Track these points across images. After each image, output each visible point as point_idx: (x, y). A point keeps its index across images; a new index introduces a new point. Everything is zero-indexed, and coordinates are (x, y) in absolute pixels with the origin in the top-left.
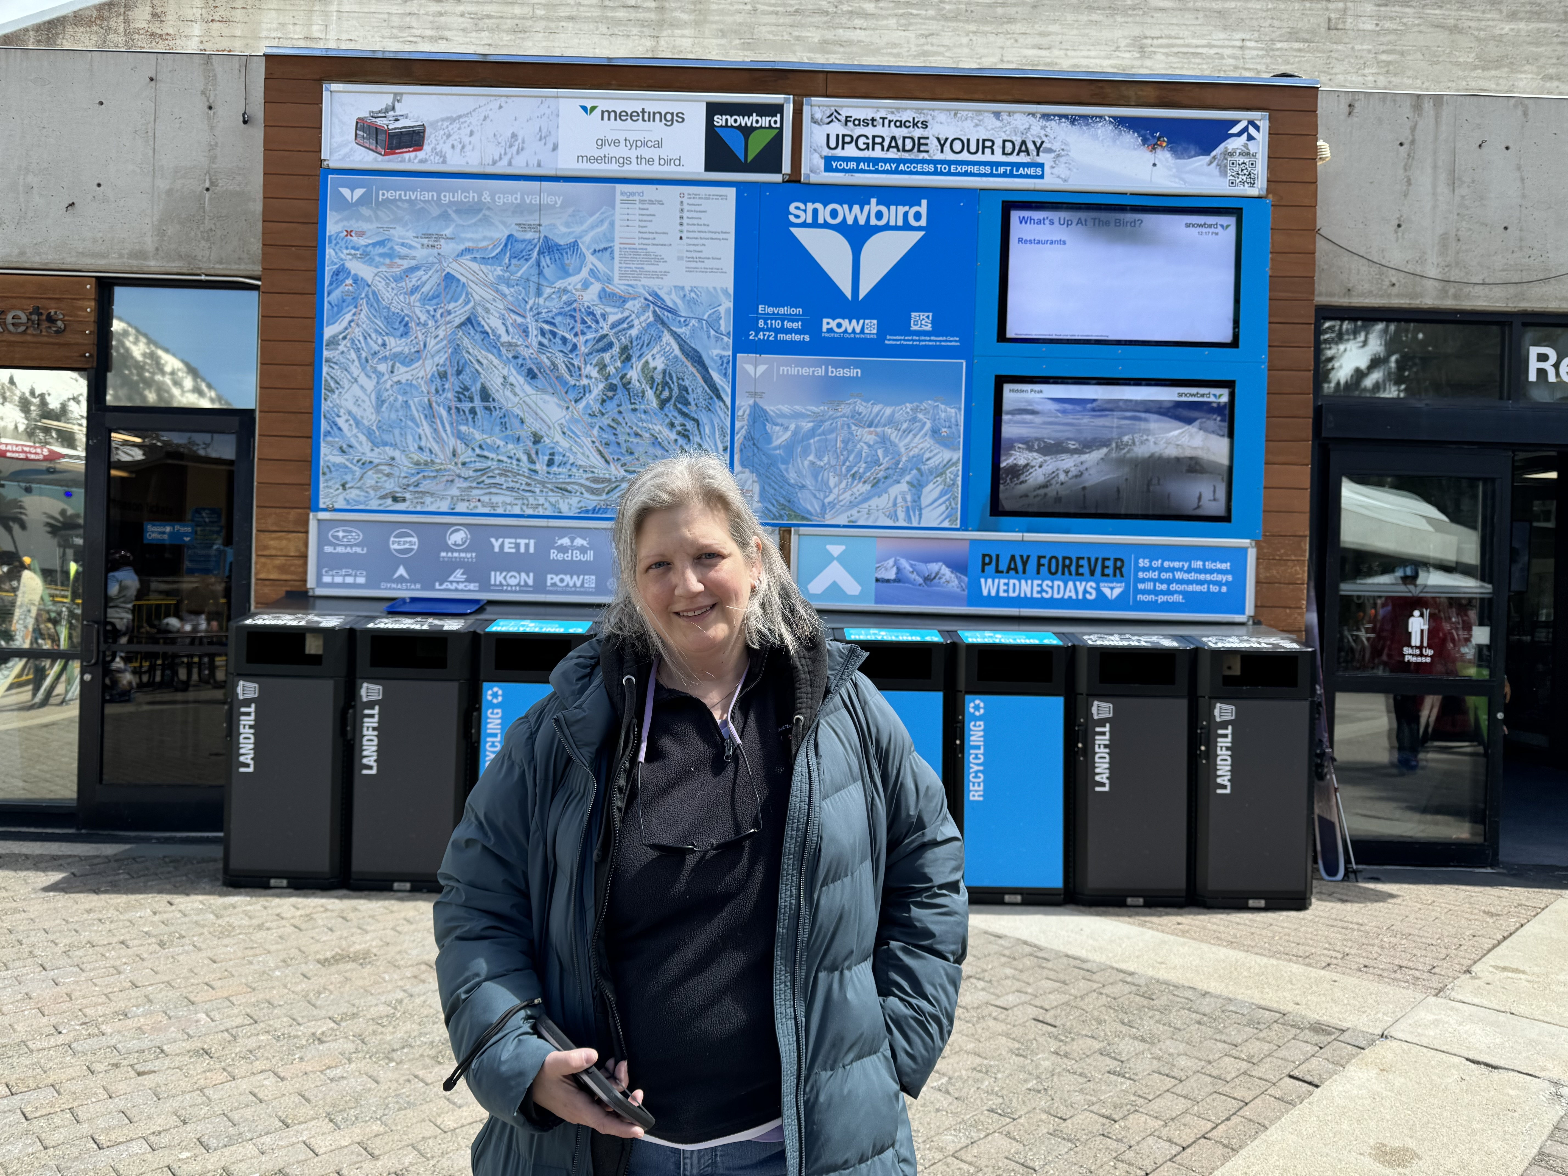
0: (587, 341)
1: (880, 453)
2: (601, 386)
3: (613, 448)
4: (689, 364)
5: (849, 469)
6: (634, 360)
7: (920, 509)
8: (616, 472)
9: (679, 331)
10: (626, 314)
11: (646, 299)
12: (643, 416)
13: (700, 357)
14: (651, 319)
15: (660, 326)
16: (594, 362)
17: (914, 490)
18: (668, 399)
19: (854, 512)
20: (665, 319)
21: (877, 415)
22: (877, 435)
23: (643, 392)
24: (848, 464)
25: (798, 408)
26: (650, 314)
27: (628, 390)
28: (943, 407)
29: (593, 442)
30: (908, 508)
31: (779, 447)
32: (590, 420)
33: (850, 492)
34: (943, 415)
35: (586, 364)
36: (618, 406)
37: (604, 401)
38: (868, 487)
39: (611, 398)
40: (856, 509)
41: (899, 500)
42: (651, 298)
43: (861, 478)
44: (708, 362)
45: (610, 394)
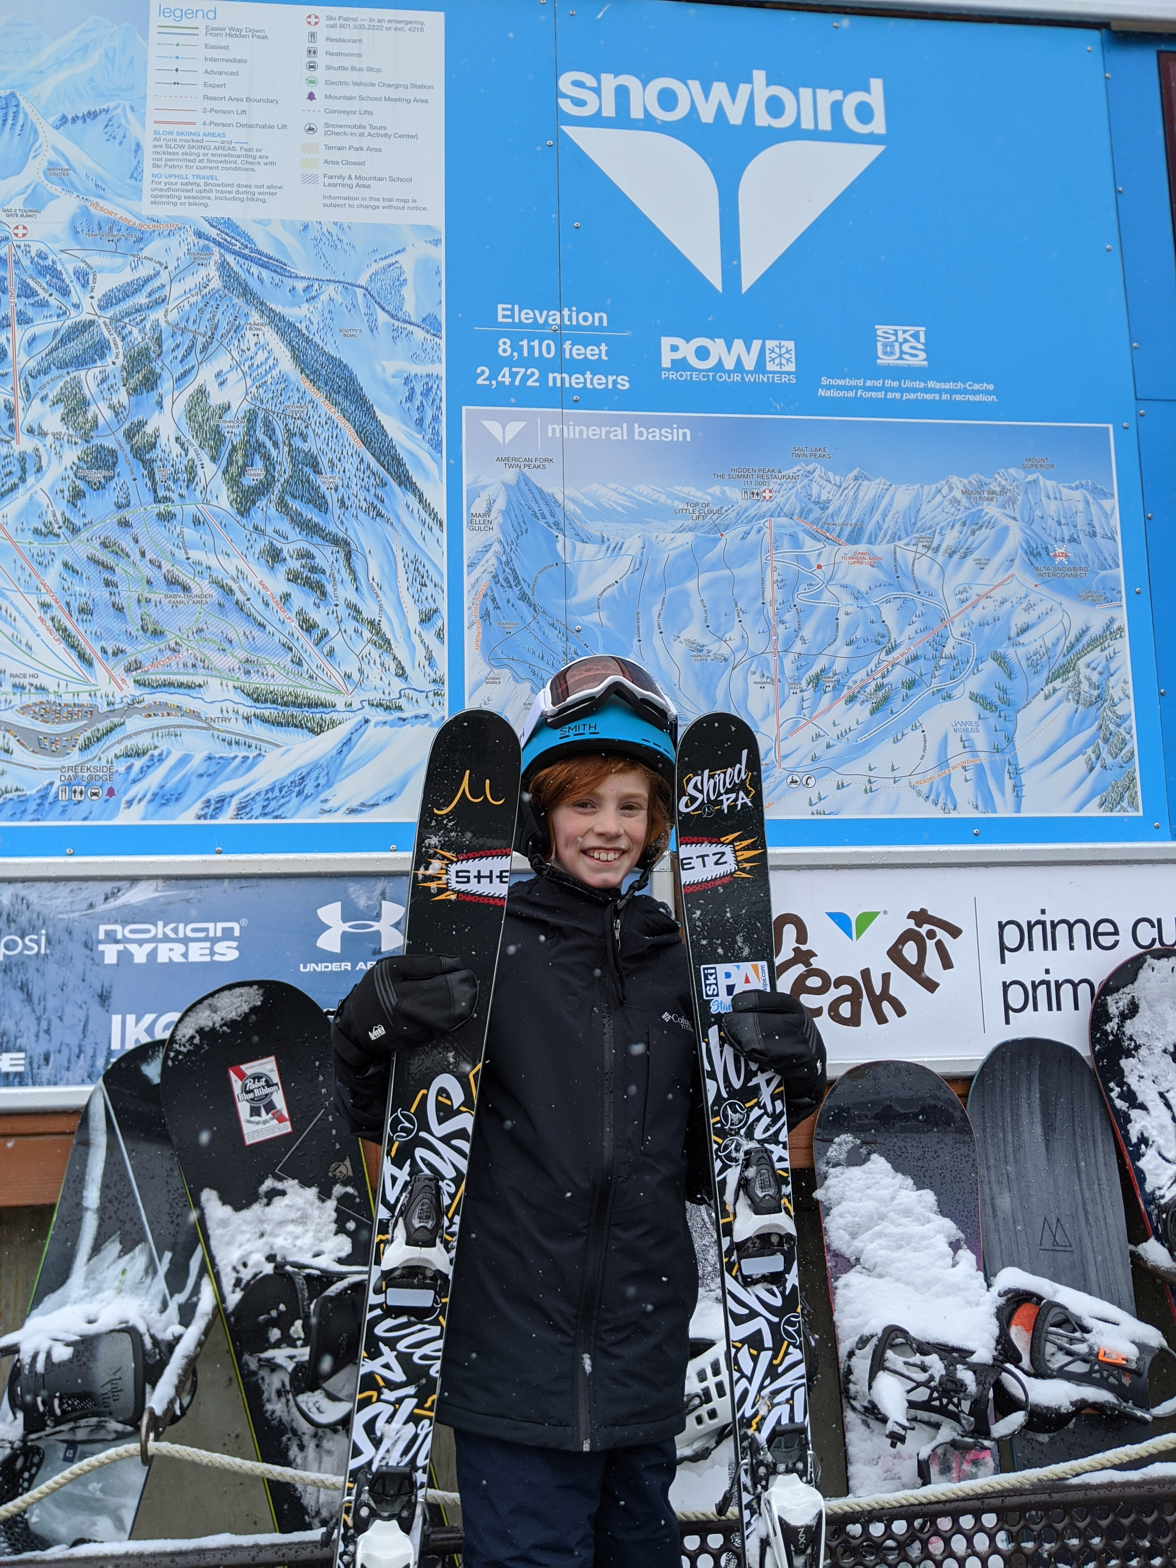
0: (34, 339)
1: (889, 613)
2: (71, 455)
3: (104, 619)
4: (319, 398)
5: (803, 661)
6: (166, 386)
7: (1016, 773)
8: (112, 688)
9: (292, 313)
10: (144, 271)
11: (199, 235)
12: (190, 533)
13: (351, 379)
14: (216, 284)
15: (240, 302)
16: (53, 393)
17: (992, 718)
18: (264, 488)
19: (826, 785)
20: (254, 284)
21: (872, 510)
22: (875, 562)
23: (191, 470)
24: (798, 647)
25: (646, 491)
26: (212, 270)
27: (148, 465)
28: (1050, 484)
29: (45, 606)
30: (980, 768)
31: (597, 605)
32: (37, 546)
33: (811, 730)
34: (1052, 508)
35: (29, 397)
36: (119, 507)
37: (77, 495)
38: (861, 712)
39: (100, 487)
40: (833, 779)
41: (955, 747)
42: (213, 233)
43: (838, 686)
44: (371, 392)
45: (97, 475)
